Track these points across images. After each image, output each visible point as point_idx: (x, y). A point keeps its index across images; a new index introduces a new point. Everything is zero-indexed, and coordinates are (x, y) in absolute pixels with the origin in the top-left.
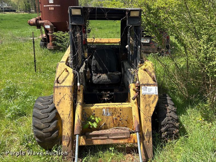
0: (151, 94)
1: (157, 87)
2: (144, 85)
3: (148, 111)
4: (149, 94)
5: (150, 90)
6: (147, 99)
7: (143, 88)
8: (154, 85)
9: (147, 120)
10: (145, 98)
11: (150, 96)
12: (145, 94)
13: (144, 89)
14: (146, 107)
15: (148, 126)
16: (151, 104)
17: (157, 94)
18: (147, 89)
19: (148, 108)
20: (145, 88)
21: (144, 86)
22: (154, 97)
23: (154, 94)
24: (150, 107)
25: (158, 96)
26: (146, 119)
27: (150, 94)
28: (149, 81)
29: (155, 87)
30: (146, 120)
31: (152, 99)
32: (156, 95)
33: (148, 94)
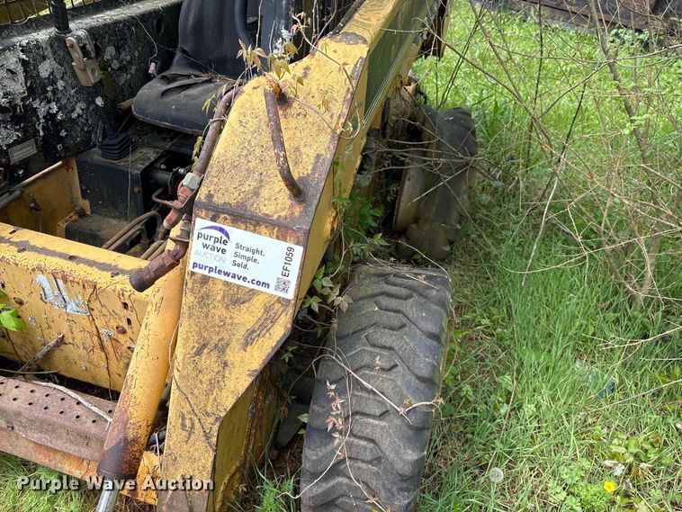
0: (251, 286)
1: (299, 250)
2: (215, 212)
3: (205, 378)
4: (235, 281)
5: (249, 254)
6: (218, 313)
7: (203, 232)
8: (281, 229)
9: (193, 427)
10: (204, 300)
11: (238, 297)
12: (205, 272)
13: (211, 243)
14: (199, 353)
15: (192, 460)
16: (235, 345)
17: (290, 295)
18: (230, 247)
19: (209, 361)
20: (218, 234)
21: (214, 219)
22: (267, 310)
23: (271, 291)
24: (226, 364)
25: (291, 311)
26: (188, 423)
27: (241, 282)
28: (265, 192)
29: (283, 246)
30: (183, 426)
31: (247, 317)
32: (279, 300)
33: (229, 279)
